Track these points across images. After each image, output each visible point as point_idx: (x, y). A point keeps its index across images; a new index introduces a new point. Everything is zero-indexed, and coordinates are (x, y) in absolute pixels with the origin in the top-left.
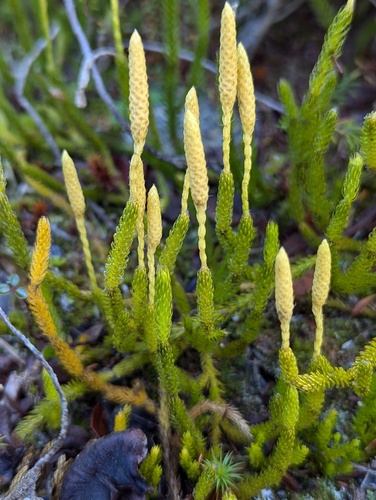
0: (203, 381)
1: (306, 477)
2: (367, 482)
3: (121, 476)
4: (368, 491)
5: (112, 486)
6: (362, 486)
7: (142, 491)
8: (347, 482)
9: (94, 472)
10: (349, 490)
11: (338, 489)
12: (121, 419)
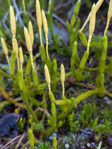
0: (42, 103)
1: (67, 131)
2: (83, 134)
3: (11, 124)
4: (83, 136)
5: (9, 127)
6: (81, 135)
7: (17, 129)
8: (77, 133)
9: (5, 123)
10: (77, 136)
11: (75, 135)
12: (17, 111)
